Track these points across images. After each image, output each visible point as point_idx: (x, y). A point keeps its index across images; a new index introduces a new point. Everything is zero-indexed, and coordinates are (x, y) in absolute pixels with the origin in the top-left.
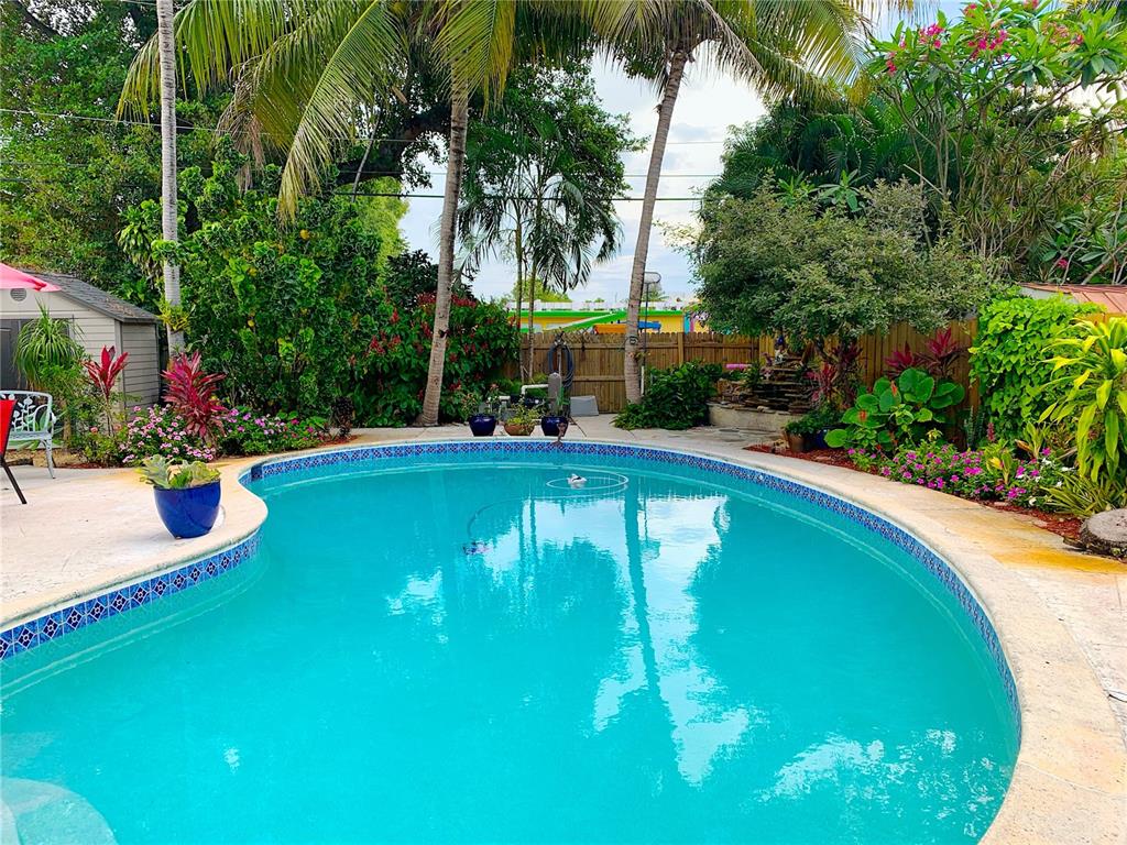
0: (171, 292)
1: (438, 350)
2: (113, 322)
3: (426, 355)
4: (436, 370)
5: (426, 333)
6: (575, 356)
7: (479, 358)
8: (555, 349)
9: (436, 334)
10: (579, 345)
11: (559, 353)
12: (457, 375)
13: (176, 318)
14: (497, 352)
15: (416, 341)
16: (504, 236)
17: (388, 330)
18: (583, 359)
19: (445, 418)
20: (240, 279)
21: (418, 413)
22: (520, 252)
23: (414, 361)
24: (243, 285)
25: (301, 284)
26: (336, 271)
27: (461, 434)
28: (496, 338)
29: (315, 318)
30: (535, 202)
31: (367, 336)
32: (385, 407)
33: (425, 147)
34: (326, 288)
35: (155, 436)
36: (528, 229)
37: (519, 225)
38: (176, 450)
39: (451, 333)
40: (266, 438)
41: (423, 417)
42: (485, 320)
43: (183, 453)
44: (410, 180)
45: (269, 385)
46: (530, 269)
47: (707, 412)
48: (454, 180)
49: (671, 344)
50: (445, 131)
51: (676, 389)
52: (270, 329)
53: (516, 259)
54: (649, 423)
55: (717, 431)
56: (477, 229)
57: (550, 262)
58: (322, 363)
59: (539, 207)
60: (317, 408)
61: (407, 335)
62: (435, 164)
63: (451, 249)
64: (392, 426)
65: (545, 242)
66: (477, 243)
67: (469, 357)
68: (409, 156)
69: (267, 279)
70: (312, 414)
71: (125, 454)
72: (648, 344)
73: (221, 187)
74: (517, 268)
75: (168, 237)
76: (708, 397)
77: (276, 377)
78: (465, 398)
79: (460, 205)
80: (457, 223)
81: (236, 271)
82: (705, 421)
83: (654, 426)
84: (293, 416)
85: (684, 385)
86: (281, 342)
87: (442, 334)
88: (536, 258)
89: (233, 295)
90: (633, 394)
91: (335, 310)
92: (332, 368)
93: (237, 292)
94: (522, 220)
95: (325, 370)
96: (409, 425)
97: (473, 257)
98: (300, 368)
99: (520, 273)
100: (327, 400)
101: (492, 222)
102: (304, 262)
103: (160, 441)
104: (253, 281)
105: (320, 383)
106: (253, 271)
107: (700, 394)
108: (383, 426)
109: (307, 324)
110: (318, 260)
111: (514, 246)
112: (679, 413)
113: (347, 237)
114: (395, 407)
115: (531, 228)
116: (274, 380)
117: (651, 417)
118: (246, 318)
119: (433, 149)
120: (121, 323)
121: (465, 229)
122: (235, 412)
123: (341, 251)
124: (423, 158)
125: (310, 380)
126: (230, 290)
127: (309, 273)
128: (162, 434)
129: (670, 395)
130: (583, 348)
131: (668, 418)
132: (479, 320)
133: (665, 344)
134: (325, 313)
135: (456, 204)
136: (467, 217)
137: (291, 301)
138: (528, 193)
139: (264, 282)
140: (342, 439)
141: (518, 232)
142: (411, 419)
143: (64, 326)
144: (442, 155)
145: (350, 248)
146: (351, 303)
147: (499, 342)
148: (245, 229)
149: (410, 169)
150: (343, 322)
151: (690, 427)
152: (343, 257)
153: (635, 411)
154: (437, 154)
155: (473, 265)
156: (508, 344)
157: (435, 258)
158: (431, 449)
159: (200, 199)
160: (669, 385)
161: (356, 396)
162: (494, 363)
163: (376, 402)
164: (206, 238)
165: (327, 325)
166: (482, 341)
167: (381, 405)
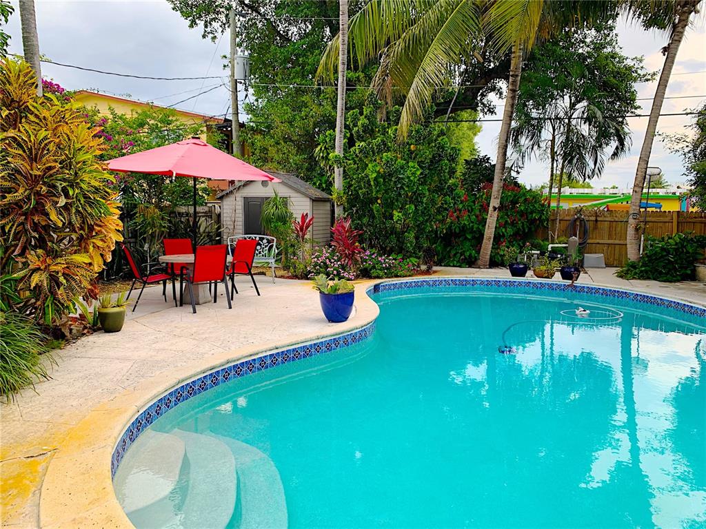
0: (338, 183)
1: (492, 220)
2: (309, 200)
3: (483, 222)
4: (489, 231)
5: (485, 208)
6: (590, 225)
7: (520, 225)
8: (575, 220)
9: (491, 208)
10: (594, 218)
11: (578, 223)
12: (504, 235)
13: (340, 198)
14: (533, 221)
15: (478, 213)
16: (543, 145)
17: (461, 206)
18: (595, 228)
19: (494, 264)
20: (374, 175)
21: (476, 259)
22: (553, 154)
23: (476, 226)
24: (375, 179)
25: (408, 177)
26: (429, 169)
27: (504, 274)
28: (532, 213)
29: (416, 199)
30: (566, 121)
31: (446, 209)
32: (455, 255)
33: (493, 89)
34: (423, 180)
35: (325, 263)
36: (559, 140)
37: (554, 137)
38: (335, 273)
39: (501, 208)
40: (384, 268)
41: (479, 262)
42: (526, 200)
43: (339, 273)
44: (483, 111)
45: (388, 238)
46: (560, 166)
47: (694, 271)
48: (510, 109)
49: (667, 220)
50: (507, 79)
51: (668, 253)
52: (389, 205)
53: (550, 160)
54: (644, 276)
55: (701, 285)
56: (524, 141)
57: (575, 161)
58: (418, 226)
59: (569, 124)
60: (414, 253)
61: (472, 209)
62: (498, 100)
63: (505, 154)
64: (460, 266)
65: (572, 147)
66: (523, 149)
67: (512, 224)
68: (482, 95)
69: (389, 175)
70: (411, 256)
71: (310, 272)
72: (648, 219)
73: (367, 121)
74: (550, 165)
75: (338, 152)
76: (696, 260)
77: (392, 233)
78: (508, 251)
79: (514, 124)
80: (510, 136)
81: (372, 171)
82: (693, 277)
83: (648, 278)
84: (400, 257)
85: (676, 250)
86: (395, 212)
87: (495, 209)
88: (564, 159)
89: (370, 185)
90: (632, 254)
91: (427, 193)
92: (424, 228)
93: (372, 183)
94: (556, 133)
95: (420, 230)
96: (470, 267)
97: (520, 159)
98: (406, 228)
99: (552, 168)
100: (420, 248)
101: (535, 134)
102: (411, 164)
103: (327, 267)
104: (382, 176)
105: (417, 238)
106: (382, 170)
107: (689, 257)
108: (454, 266)
109: (411, 202)
110: (420, 163)
111: (549, 151)
112: (670, 270)
113: (438, 148)
114: (461, 255)
115: (563, 138)
116: (390, 235)
117: (646, 272)
118: (377, 198)
119: (499, 90)
120: (313, 201)
121: (516, 140)
122: (368, 253)
123: (434, 157)
124: (492, 97)
125: (411, 236)
126: (369, 181)
127: (413, 171)
128: (328, 263)
129: (662, 256)
130: (596, 221)
131: (661, 273)
132: (521, 200)
133: (662, 219)
134: (422, 195)
135: (510, 124)
136: (518, 132)
137: (401, 188)
138: (562, 115)
139: (387, 176)
140: (428, 272)
141: (553, 141)
142: (471, 263)
143: (285, 202)
144: (505, 94)
145: (439, 155)
146: (439, 190)
147: (534, 215)
148: (379, 145)
149: (483, 104)
150: (433, 201)
151: (678, 281)
152: (435, 160)
153: (633, 266)
154: (501, 94)
155: (520, 164)
156: (541, 216)
157: (494, 160)
158: (482, 283)
159: (356, 129)
160: (662, 249)
161: (438, 247)
162: (530, 229)
163: (450, 251)
164: (357, 152)
165: (422, 203)
166: (522, 214)
167: (453, 252)
